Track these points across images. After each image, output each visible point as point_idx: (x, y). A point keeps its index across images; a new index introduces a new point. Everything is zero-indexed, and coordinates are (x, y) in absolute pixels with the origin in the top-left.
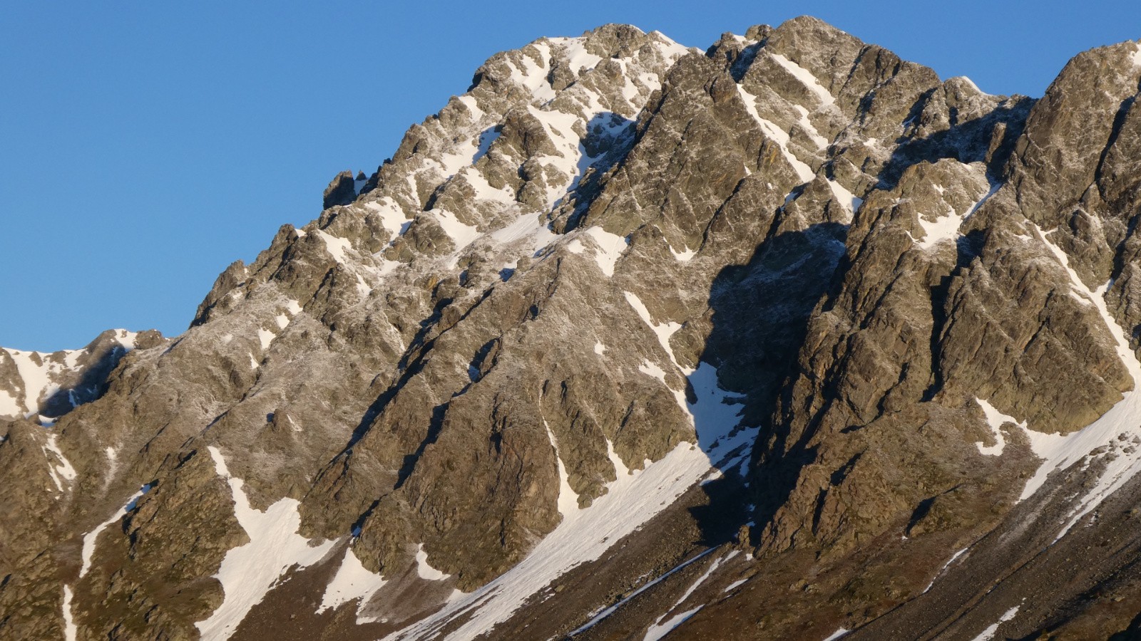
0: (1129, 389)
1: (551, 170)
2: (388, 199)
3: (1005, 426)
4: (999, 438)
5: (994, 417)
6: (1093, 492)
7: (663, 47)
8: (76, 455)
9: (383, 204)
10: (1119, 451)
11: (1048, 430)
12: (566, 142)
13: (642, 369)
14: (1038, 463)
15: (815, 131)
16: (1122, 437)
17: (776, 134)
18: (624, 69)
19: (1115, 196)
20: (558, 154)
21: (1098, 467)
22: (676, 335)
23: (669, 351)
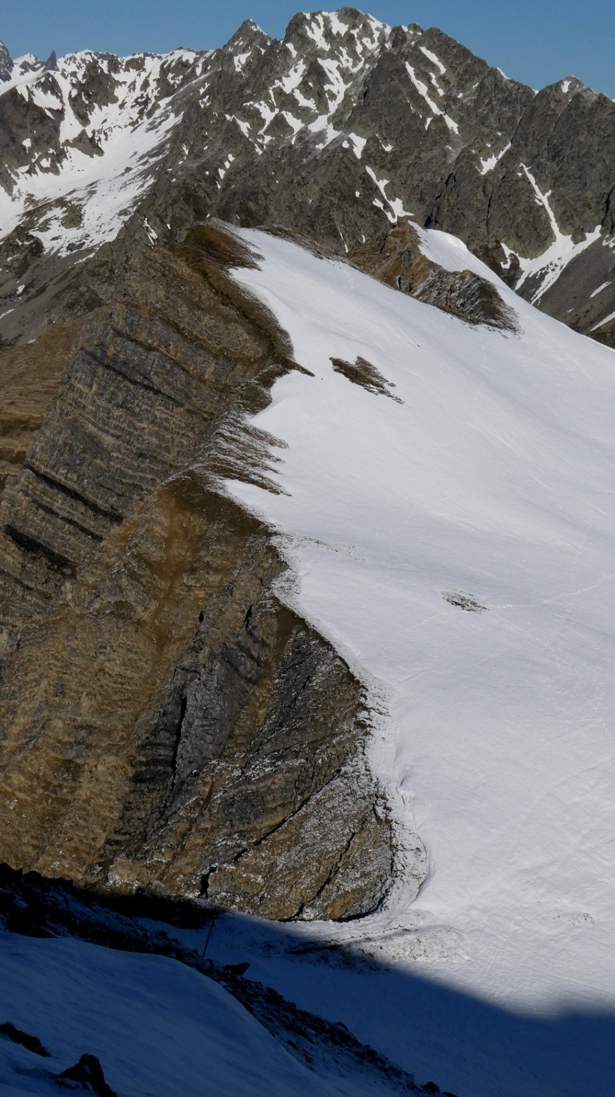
0: (555, 241)
1: (329, 92)
2: (262, 102)
3: (511, 255)
4: (509, 260)
5: (508, 251)
6: (541, 288)
7: (371, 23)
8: (156, 228)
9: (261, 105)
10: (549, 270)
11: (526, 258)
12: (334, 76)
13: (374, 203)
14: (522, 272)
15: (438, 86)
16: (551, 264)
17: (422, 89)
18: (356, 36)
19: (553, 154)
20: (332, 83)
21: (542, 277)
22: (387, 185)
23: (384, 194)
